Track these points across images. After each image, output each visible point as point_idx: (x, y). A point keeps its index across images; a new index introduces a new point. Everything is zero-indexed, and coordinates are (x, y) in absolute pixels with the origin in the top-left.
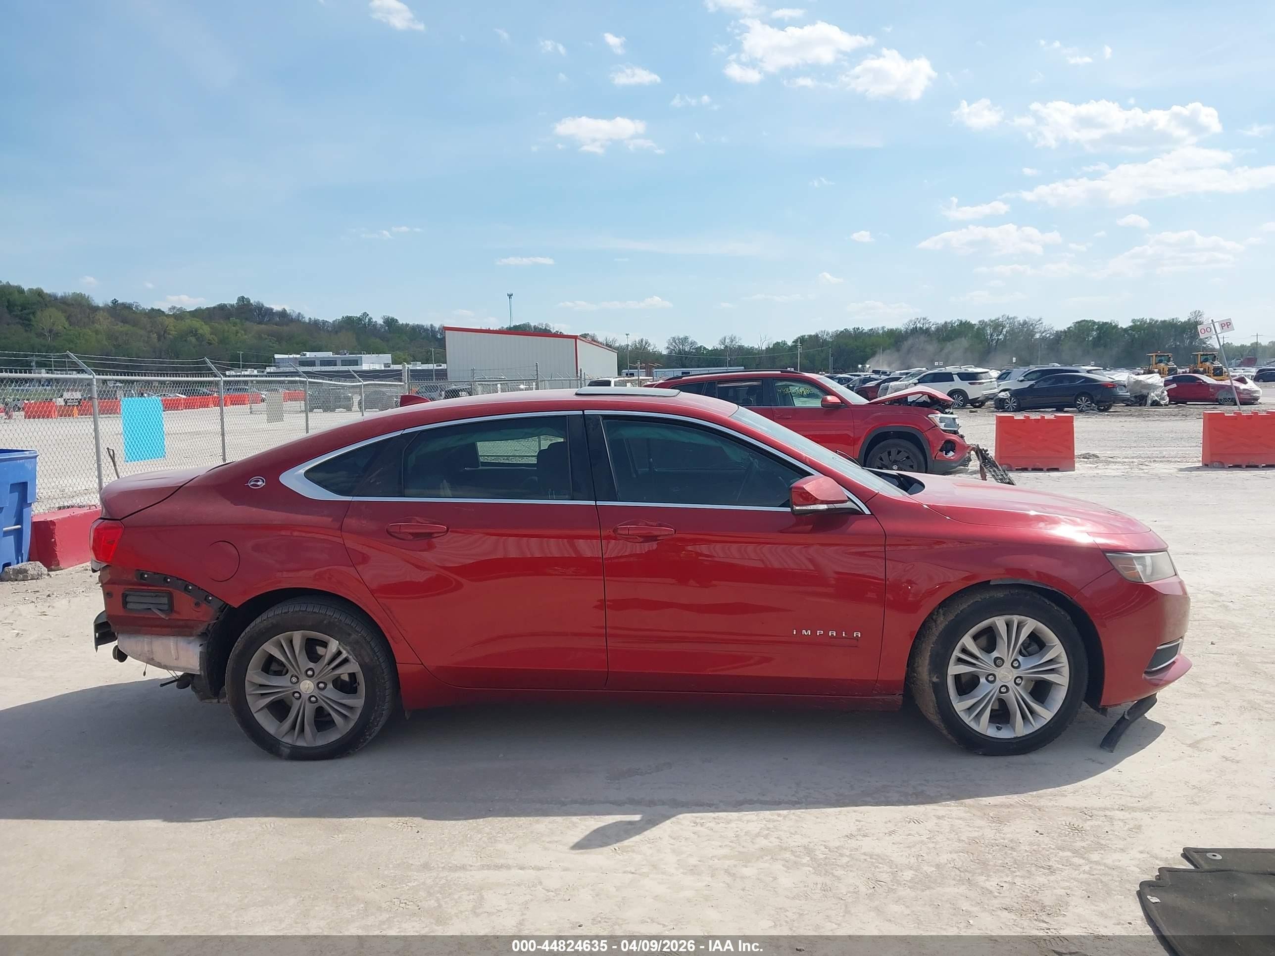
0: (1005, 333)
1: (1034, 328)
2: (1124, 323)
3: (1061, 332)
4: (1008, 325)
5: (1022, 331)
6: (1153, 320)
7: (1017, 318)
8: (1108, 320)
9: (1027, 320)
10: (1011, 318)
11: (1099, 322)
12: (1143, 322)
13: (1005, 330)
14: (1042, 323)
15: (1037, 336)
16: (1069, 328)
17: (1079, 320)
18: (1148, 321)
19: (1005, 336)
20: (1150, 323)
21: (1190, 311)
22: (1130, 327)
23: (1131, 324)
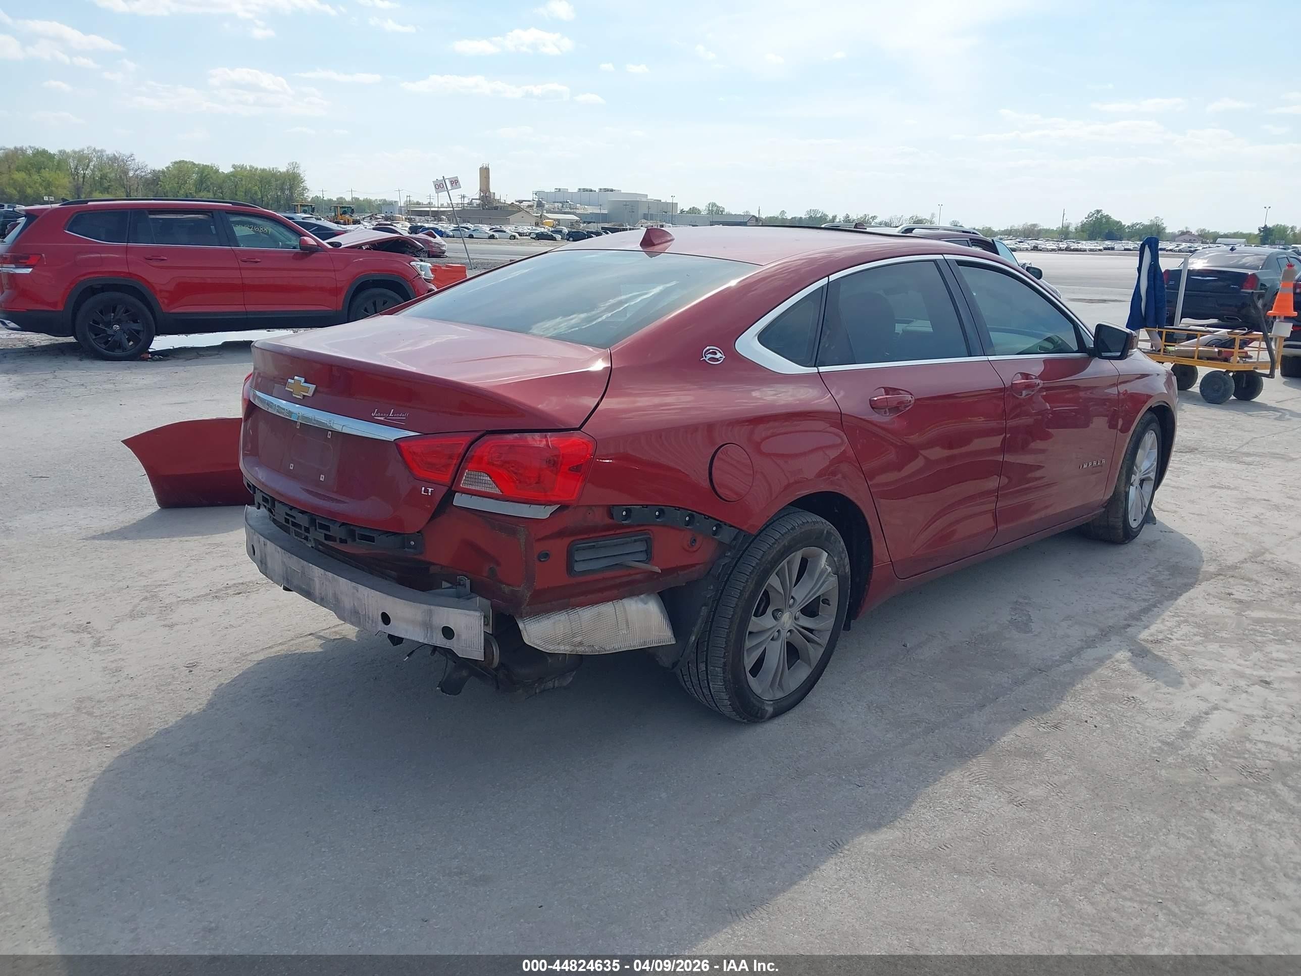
0: (92, 167)
1: (125, 164)
2: (226, 168)
3: (159, 171)
4: (95, 159)
5: (111, 166)
6: (253, 167)
7: (105, 151)
8: (208, 163)
9: (116, 154)
10: (98, 151)
11: (199, 165)
12: (242, 168)
13: (92, 164)
14: (134, 160)
15: (131, 174)
16: (168, 168)
17: (178, 160)
18: (248, 168)
19: (93, 171)
20: (251, 170)
21: (289, 162)
22: (231, 172)
23: (232, 170)
